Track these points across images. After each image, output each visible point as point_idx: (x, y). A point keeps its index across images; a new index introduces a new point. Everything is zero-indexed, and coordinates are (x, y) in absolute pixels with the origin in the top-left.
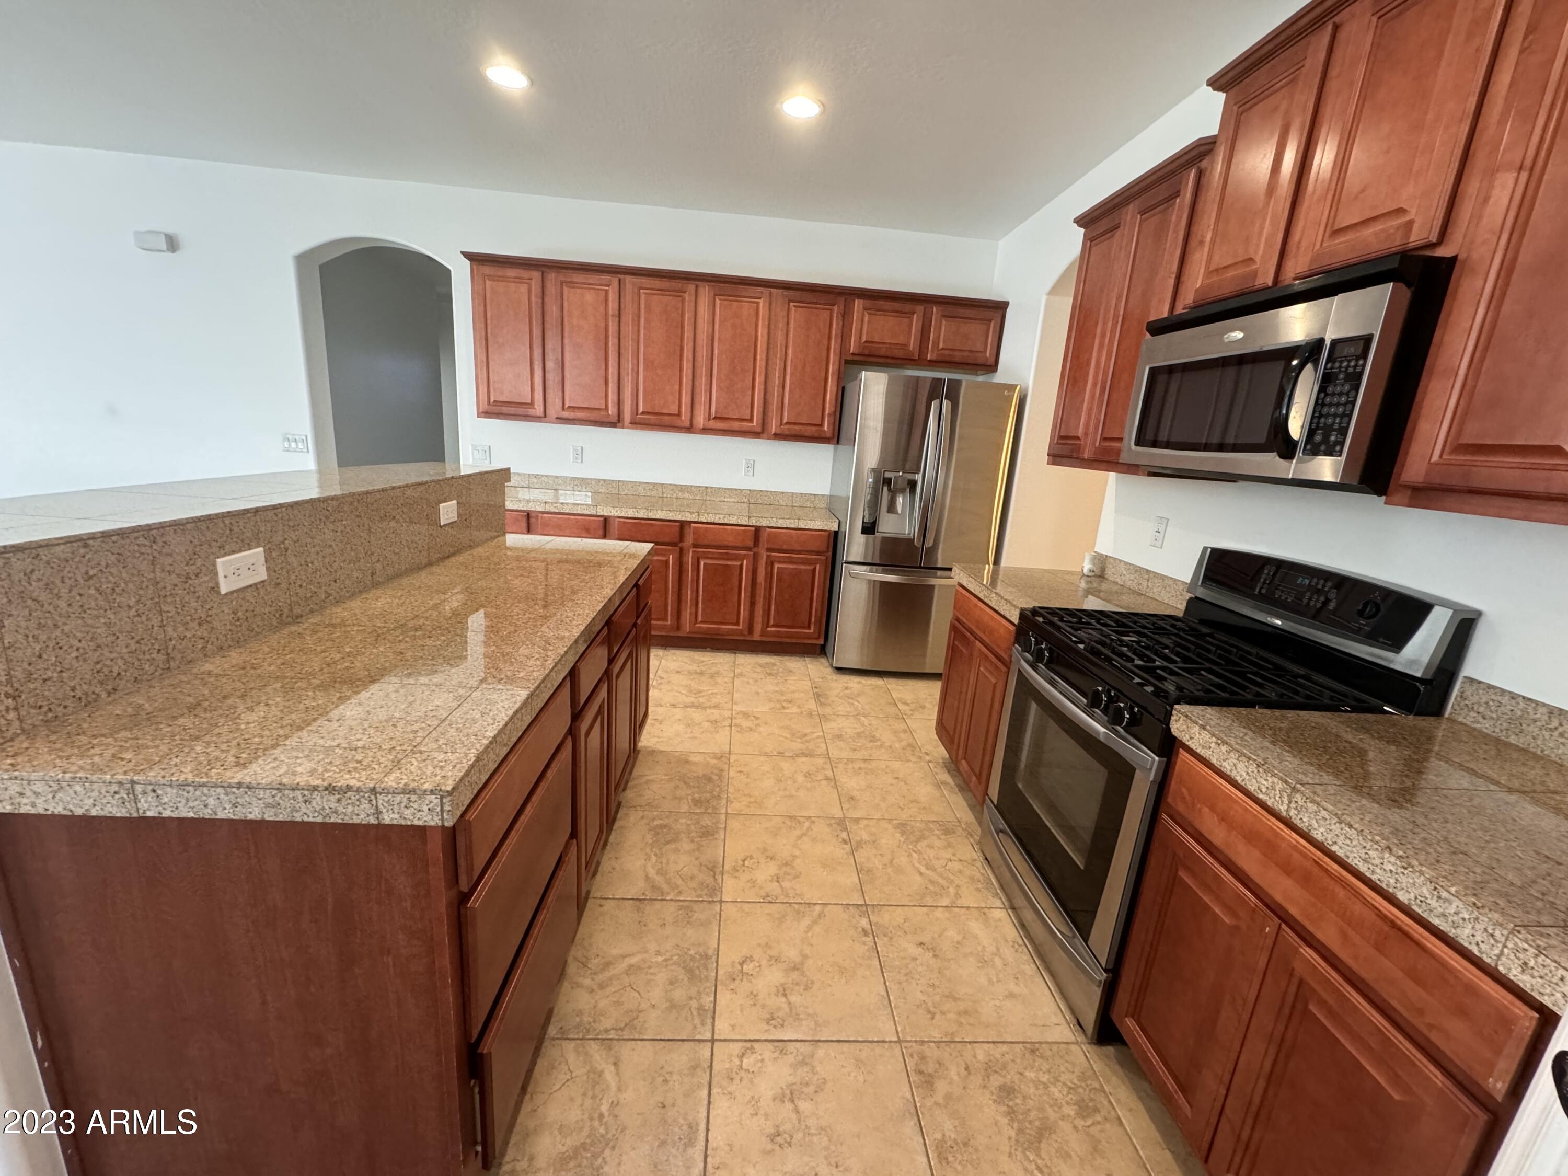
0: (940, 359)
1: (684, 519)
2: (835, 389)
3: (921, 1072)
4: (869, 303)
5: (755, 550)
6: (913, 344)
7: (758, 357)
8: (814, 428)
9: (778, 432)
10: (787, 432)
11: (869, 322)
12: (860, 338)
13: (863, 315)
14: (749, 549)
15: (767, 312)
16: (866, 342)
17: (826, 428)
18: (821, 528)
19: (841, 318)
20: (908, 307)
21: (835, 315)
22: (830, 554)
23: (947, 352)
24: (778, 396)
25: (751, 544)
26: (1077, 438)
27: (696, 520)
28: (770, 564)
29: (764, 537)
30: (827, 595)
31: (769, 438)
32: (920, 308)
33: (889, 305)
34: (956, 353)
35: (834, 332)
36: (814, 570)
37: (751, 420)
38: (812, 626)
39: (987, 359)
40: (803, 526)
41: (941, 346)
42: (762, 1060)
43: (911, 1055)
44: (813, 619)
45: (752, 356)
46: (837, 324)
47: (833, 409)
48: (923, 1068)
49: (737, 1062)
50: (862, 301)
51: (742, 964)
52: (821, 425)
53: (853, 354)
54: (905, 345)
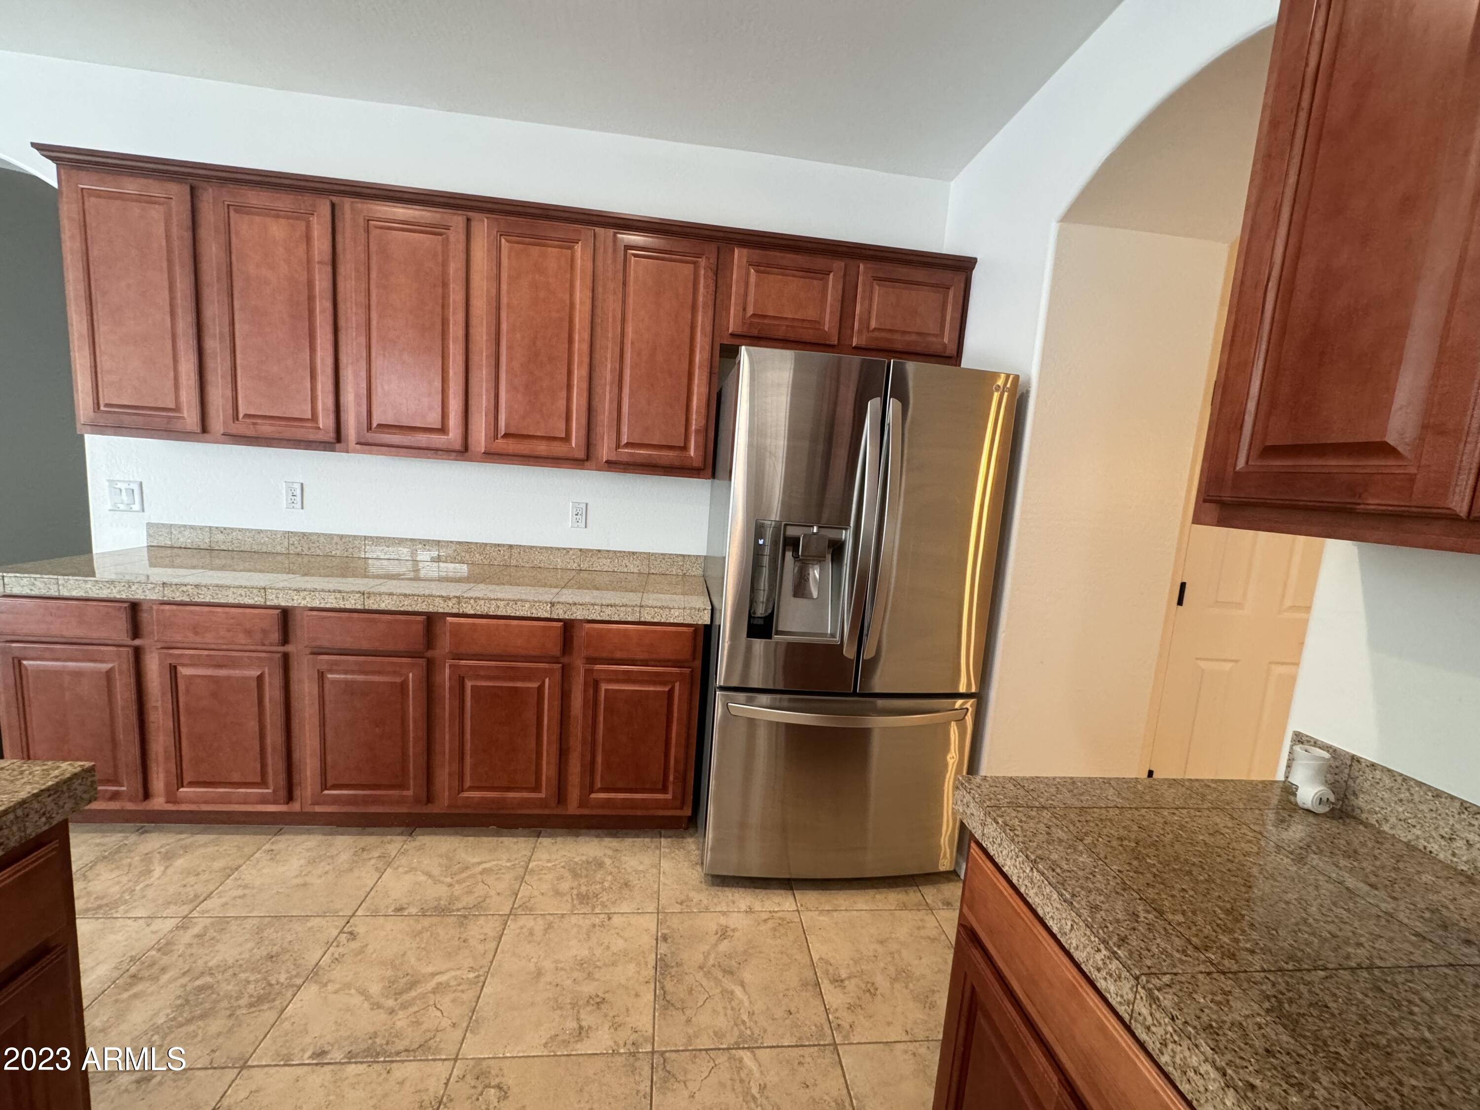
0: (873, 345)
1: (431, 609)
2: (705, 390)
4: (757, 254)
5: (565, 660)
6: (829, 323)
7: (577, 337)
8: (671, 454)
9: (613, 458)
10: (625, 459)
11: (757, 285)
12: (744, 309)
13: (748, 274)
14: (554, 660)
15: (590, 265)
16: (754, 315)
17: (692, 453)
18: (680, 620)
19: (711, 274)
20: (820, 262)
21: (702, 272)
22: (698, 663)
23: (883, 335)
24: (611, 402)
25: (556, 651)
27: (455, 611)
28: (593, 684)
29: (580, 636)
31: (599, 469)
32: (838, 265)
33: (789, 258)
34: (897, 336)
35: (701, 299)
36: (671, 693)
37: (567, 439)
38: (671, 788)
39: (945, 346)
40: (649, 619)
41: (873, 324)
44: (671, 778)
45: (566, 335)
46: (707, 287)
47: (703, 422)
50: (745, 251)
52: (685, 448)
53: (732, 335)
54: (818, 322)
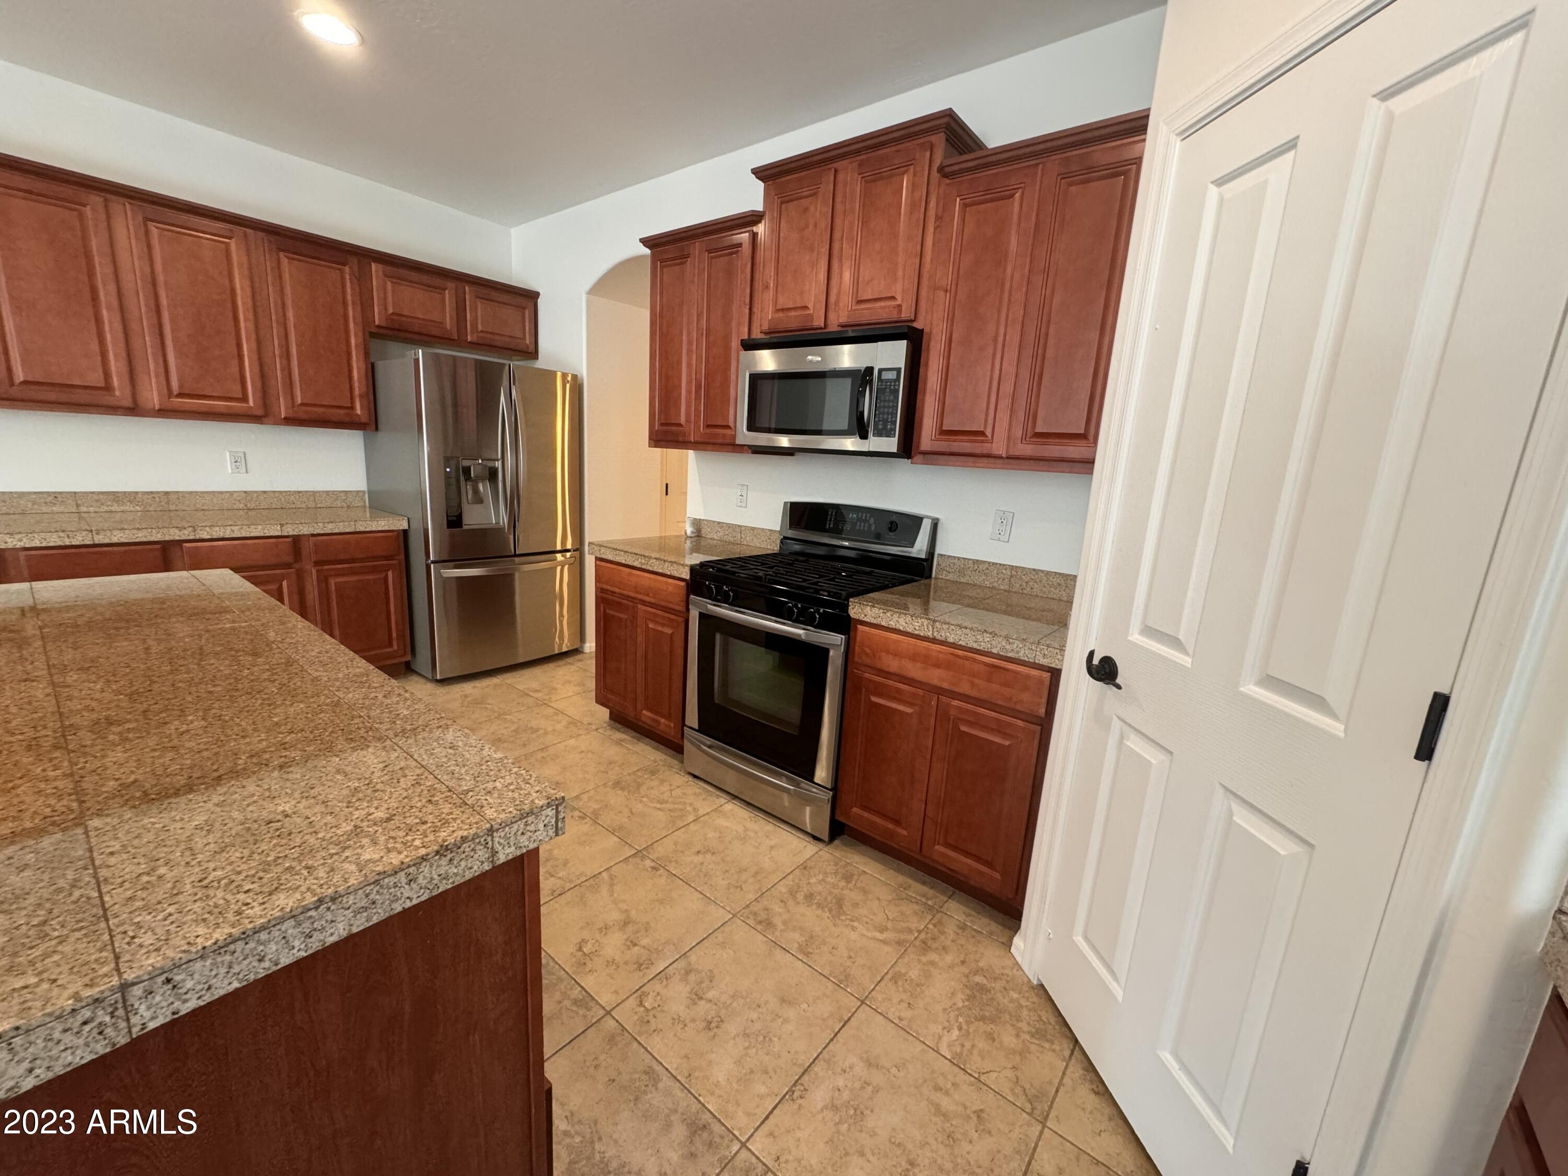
0: (481, 342)
1: (167, 538)
2: (363, 366)
3: (760, 922)
4: (390, 269)
5: (297, 566)
6: (449, 322)
7: (241, 317)
8: (342, 412)
9: (291, 415)
10: (304, 417)
11: (393, 291)
12: (386, 309)
13: (385, 285)
14: (288, 566)
15: (245, 259)
16: (393, 314)
17: (359, 412)
18: (386, 528)
19: (355, 280)
20: (437, 281)
21: (348, 277)
22: (402, 556)
23: (489, 336)
24: (282, 370)
25: (289, 559)
26: (680, 425)
27: (191, 537)
28: (323, 580)
29: (307, 548)
30: (406, 602)
31: (275, 424)
32: (451, 285)
33: (414, 275)
34: (497, 337)
35: (349, 298)
36: (386, 578)
37: (244, 399)
38: (395, 643)
39: (527, 347)
40: (362, 529)
41: (480, 328)
42: (658, 993)
43: (748, 918)
44: (394, 635)
45: (229, 314)
46: (352, 289)
47: (364, 389)
48: (759, 919)
49: (642, 1009)
50: (380, 266)
51: (580, 949)
52: (352, 408)
53: (378, 327)
54: (442, 323)
